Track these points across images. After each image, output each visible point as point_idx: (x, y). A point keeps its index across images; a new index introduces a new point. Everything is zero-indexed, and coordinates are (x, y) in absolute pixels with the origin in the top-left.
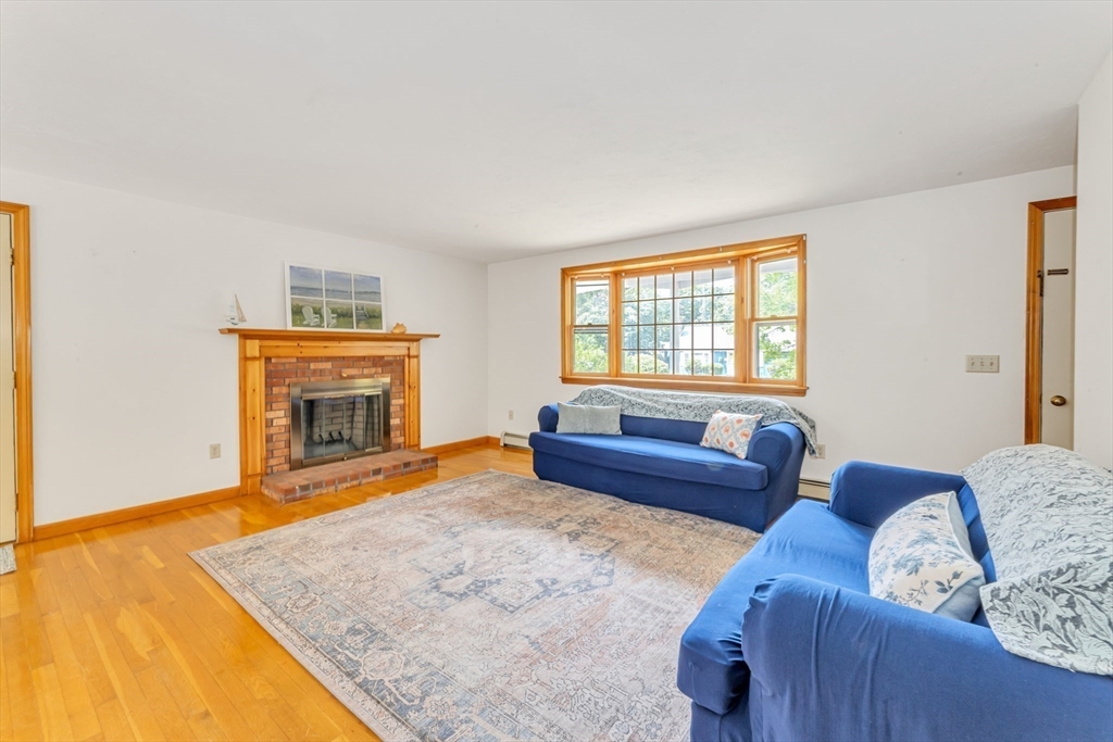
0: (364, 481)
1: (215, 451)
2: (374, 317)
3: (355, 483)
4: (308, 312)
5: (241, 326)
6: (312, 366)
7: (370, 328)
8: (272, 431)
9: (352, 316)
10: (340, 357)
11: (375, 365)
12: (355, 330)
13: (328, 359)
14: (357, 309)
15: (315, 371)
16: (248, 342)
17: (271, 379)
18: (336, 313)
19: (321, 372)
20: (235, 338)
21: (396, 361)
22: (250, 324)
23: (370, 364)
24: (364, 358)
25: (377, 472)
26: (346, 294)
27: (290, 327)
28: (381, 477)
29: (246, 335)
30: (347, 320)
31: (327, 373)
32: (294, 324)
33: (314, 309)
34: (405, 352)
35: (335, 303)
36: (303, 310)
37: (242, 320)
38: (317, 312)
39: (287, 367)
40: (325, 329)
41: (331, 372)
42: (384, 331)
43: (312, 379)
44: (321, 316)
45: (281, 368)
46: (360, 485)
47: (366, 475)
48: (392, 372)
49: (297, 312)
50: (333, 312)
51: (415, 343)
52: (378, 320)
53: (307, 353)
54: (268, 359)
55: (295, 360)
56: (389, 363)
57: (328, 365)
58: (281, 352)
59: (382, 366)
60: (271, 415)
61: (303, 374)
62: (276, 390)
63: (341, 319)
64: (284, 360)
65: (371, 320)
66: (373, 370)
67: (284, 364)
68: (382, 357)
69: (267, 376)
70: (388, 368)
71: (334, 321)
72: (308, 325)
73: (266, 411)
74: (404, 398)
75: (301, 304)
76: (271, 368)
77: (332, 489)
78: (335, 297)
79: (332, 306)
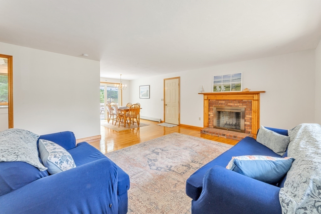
0: (220, 136)
1: (200, 118)
2: (238, 87)
3: (217, 135)
4: (218, 88)
5: (203, 92)
6: (219, 102)
7: (236, 90)
8: (210, 117)
9: (230, 87)
10: (227, 100)
11: (239, 103)
12: (231, 92)
13: (224, 100)
14: (232, 85)
15: (220, 103)
16: (205, 96)
17: (210, 104)
18: (225, 87)
19: (222, 104)
20: (203, 95)
21: (248, 101)
22: (206, 92)
23: (238, 102)
24: (235, 100)
25: (224, 135)
26: (229, 81)
27: (213, 92)
28: (225, 137)
29: (205, 94)
30: (228, 88)
31: (223, 104)
32: (214, 91)
33: (219, 86)
34: (252, 98)
35: (225, 84)
36: (217, 87)
37: (203, 91)
38: (220, 87)
39: (213, 102)
40: (222, 92)
41: (224, 104)
42: (241, 91)
43: (219, 106)
44: (221, 88)
45: (212, 102)
46: (218, 136)
47: (220, 134)
48: (246, 105)
49: (215, 88)
50: (224, 87)
51: (256, 95)
52: (239, 88)
53: (218, 98)
54: (209, 100)
55: (215, 100)
56: (245, 102)
57: (224, 102)
58: (212, 98)
59: (242, 103)
60: (210, 113)
61: (217, 104)
62: (211, 107)
63: (227, 89)
64: (213, 100)
65: (237, 88)
66: (239, 104)
67: (213, 101)
68: (242, 100)
69: (209, 104)
70: (245, 104)
71: (225, 89)
72: (217, 91)
73: (209, 112)
74: (252, 115)
75: (216, 86)
76: (210, 102)
77: (211, 134)
78: (225, 82)
79: (224, 85)
